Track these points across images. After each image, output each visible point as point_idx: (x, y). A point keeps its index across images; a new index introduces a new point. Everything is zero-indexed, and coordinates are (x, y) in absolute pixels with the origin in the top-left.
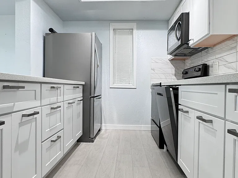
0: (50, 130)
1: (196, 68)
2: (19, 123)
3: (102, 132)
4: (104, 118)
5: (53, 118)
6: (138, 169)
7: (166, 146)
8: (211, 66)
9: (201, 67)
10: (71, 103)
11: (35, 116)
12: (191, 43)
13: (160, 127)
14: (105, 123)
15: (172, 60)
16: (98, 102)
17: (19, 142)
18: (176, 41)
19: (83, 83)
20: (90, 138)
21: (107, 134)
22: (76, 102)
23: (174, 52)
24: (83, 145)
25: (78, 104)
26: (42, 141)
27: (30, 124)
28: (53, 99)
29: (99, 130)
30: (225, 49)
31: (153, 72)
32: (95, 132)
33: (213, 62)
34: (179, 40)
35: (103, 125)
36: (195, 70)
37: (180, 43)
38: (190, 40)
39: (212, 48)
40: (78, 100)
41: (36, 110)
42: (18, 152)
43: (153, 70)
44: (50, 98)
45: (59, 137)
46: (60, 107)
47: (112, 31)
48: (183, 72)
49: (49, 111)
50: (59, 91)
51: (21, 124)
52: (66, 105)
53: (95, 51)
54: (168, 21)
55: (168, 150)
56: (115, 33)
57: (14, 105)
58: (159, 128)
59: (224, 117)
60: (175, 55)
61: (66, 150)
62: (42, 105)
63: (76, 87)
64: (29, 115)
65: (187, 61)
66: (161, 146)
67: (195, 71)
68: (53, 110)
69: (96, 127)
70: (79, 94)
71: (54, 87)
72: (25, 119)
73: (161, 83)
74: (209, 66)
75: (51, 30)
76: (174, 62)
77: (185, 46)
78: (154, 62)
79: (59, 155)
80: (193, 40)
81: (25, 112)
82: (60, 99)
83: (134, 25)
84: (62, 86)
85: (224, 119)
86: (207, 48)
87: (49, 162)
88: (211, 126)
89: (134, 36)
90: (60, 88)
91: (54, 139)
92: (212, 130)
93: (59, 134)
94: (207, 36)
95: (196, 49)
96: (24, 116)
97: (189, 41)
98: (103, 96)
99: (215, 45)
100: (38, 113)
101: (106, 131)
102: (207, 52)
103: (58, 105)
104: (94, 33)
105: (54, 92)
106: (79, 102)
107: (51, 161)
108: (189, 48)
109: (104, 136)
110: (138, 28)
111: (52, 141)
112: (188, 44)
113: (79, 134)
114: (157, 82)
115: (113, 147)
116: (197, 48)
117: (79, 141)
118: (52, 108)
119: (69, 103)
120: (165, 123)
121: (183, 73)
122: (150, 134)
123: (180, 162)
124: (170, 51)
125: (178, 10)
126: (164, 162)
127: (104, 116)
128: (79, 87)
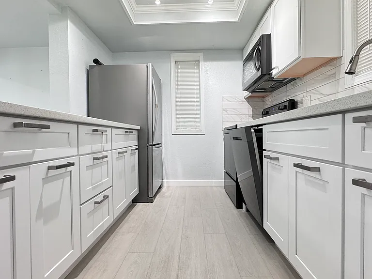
0: (94, 188)
1: (281, 105)
2: (43, 179)
3: (164, 189)
4: (166, 172)
5: (97, 171)
6: (211, 236)
7: (246, 205)
8: (300, 102)
9: (287, 104)
10: (122, 153)
11: (69, 168)
12: (274, 73)
13: (237, 182)
14: (167, 178)
15: (248, 99)
16: (157, 152)
17: (44, 206)
18: (255, 71)
19: (139, 128)
20: (148, 197)
21: (170, 192)
22: (129, 152)
23: (252, 86)
24: (140, 206)
25: (132, 154)
26: (80, 203)
27: (62, 180)
28: (97, 147)
29: (160, 188)
30: (320, 79)
31: (225, 113)
32: (155, 190)
33: (303, 97)
34: (258, 70)
35: (165, 180)
36: (279, 107)
37: (260, 73)
38: (274, 68)
39: (301, 80)
40: (132, 150)
41: (70, 160)
42: (42, 221)
43: (226, 111)
44: (91, 145)
45: (106, 197)
46: (106, 157)
47: (173, 64)
48: (263, 112)
49: (91, 162)
50: (105, 136)
51: (46, 180)
52: (115, 156)
53: (153, 87)
54: (242, 50)
55: (248, 210)
56: (177, 67)
57: (34, 152)
58: (235, 183)
59: (341, 162)
60: (253, 92)
61: (117, 214)
62: (79, 154)
63: (129, 131)
64: (58, 167)
65: (267, 98)
66: (239, 206)
67: (279, 109)
68: (96, 162)
69: (156, 184)
70: (133, 142)
71: (96, 130)
72: (53, 172)
73: (236, 125)
74: (297, 102)
75: (96, 61)
76: (250, 100)
77: (266, 77)
78: (227, 101)
79: (106, 221)
80: (277, 67)
81: (51, 164)
82: (107, 146)
83: (200, 55)
84: (109, 130)
85: (342, 164)
86: (294, 79)
87: (93, 232)
88: (318, 177)
89: (201, 69)
90: (106, 131)
91: (99, 200)
92: (319, 182)
93: (106, 193)
94: (297, 61)
95: (280, 82)
96: (50, 168)
97: (272, 70)
98: (163, 145)
99: (305, 75)
100: (73, 164)
101: (168, 188)
102: (293, 85)
103: (105, 154)
104: (151, 64)
105: (97, 137)
106: (133, 151)
107: (94, 230)
108: (272, 79)
109: (166, 194)
110: (206, 60)
111: (96, 203)
112: (270, 74)
113: (135, 192)
114: (232, 124)
115: (178, 208)
116: (282, 79)
117: (135, 201)
118: (95, 159)
119: (119, 153)
120: (244, 176)
121: (262, 114)
122: (224, 190)
123: (267, 226)
124: (246, 86)
125: (256, 33)
126: (244, 226)
127: (166, 169)
128: (132, 132)
